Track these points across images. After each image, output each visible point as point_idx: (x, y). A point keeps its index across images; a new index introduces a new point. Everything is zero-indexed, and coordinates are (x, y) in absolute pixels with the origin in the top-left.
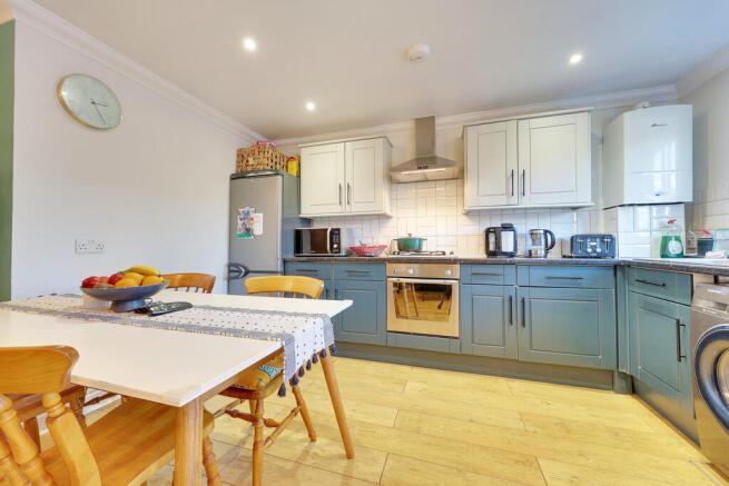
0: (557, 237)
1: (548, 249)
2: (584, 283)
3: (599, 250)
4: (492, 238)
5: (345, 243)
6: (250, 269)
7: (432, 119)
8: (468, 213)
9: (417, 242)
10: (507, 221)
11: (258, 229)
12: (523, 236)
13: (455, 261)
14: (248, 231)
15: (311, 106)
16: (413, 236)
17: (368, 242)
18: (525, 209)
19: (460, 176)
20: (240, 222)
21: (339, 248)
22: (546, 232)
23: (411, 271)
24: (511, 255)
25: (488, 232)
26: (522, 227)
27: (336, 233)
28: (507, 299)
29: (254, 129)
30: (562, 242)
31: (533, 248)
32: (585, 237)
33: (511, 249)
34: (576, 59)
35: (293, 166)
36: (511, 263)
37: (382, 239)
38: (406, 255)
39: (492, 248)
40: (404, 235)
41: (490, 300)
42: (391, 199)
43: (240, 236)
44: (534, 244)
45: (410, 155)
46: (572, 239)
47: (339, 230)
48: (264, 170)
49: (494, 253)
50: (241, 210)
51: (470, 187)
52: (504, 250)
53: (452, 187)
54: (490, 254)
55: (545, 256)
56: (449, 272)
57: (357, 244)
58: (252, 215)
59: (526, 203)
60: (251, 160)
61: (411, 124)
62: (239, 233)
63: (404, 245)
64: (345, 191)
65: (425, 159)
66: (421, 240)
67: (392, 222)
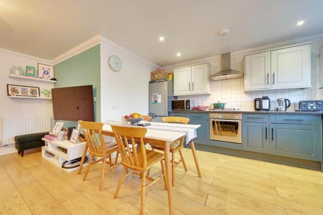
0: (291, 102)
1: (286, 107)
2: (304, 122)
3: (315, 108)
4: (258, 103)
5: (192, 106)
6: (157, 115)
7: (229, 54)
8: (246, 92)
9: (222, 105)
10: (265, 95)
11: (159, 101)
12: (273, 101)
13: (240, 113)
14: (156, 102)
15: (179, 54)
16: (220, 102)
17: (201, 105)
18: (275, 90)
19: (243, 76)
20: (153, 98)
21: (189, 107)
22: (286, 100)
23: (220, 116)
24: (268, 110)
25: (256, 100)
26: (273, 98)
27: (188, 101)
28: (264, 128)
29: (156, 64)
30: (295, 104)
31: (279, 107)
32: (307, 102)
33: (267, 108)
34: (300, 23)
35: (170, 77)
36: (266, 114)
37: (207, 104)
38: (218, 110)
39: (257, 107)
40: (216, 102)
41: (256, 129)
42: (210, 87)
43: (153, 103)
44: (279, 105)
45: (219, 70)
46: (300, 103)
47: (189, 100)
48: (161, 79)
49: (259, 109)
50: (153, 94)
51: (247, 81)
52: (263, 108)
53: (238, 81)
54: (256, 109)
55: (286, 110)
56: (237, 117)
57: (196, 106)
58: (157, 96)
59: (274, 87)
60: (156, 76)
61: (219, 56)
62: (152, 102)
63: (217, 106)
64: (191, 86)
65: (226, 71)
66: (224, 104)
67: (211, 97)
